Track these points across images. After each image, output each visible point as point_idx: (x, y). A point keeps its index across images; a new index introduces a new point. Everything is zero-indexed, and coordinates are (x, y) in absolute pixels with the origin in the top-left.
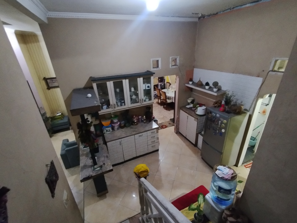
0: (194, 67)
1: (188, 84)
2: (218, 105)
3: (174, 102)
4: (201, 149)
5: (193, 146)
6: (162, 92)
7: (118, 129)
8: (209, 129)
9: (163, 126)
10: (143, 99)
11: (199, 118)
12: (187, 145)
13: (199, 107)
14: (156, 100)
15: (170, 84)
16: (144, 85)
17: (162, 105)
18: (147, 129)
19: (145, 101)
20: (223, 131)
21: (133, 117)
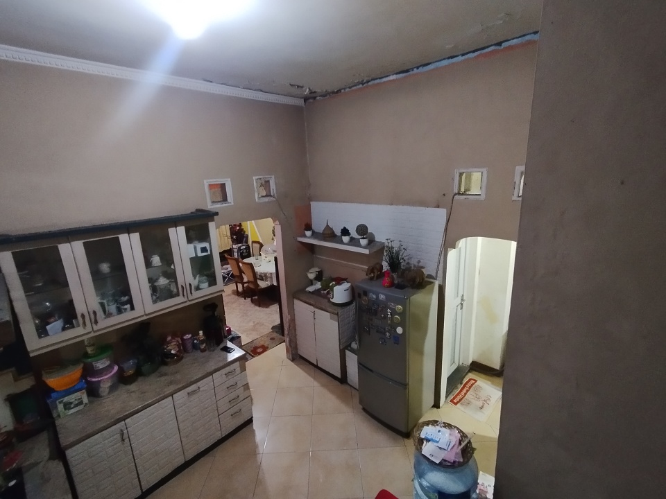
0: (310, 199)
1: (305, 236)
2: (375, 273)
3: (275, 284)
4: (357, 387)
5: (339, 383)
6: (244, 263)
7: (113, 388)
8: (369, 332)
9: (256, 348)
10: (190, 285)
11: (340, 311)
12: (323, 385)
13: (336, 285)
14: (232, 287)
15: (261, 246)
16: (192, 246)
17: (249, 297)
18: (211, 366)
19: (198, 288)
20: (399, 330)
21: (163, 341)
